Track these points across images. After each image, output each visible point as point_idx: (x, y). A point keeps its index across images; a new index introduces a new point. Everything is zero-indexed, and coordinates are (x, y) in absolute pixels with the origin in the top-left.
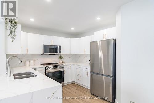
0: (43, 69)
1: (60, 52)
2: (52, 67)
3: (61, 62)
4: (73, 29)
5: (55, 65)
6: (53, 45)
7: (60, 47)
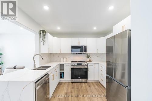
0: (69, 65)
1: (86, 51)
2: (76, 64)
3: (88, 60)
4: (95, 28)
5: (79, 63)
6: (79, 45)
7: (86, 47)
